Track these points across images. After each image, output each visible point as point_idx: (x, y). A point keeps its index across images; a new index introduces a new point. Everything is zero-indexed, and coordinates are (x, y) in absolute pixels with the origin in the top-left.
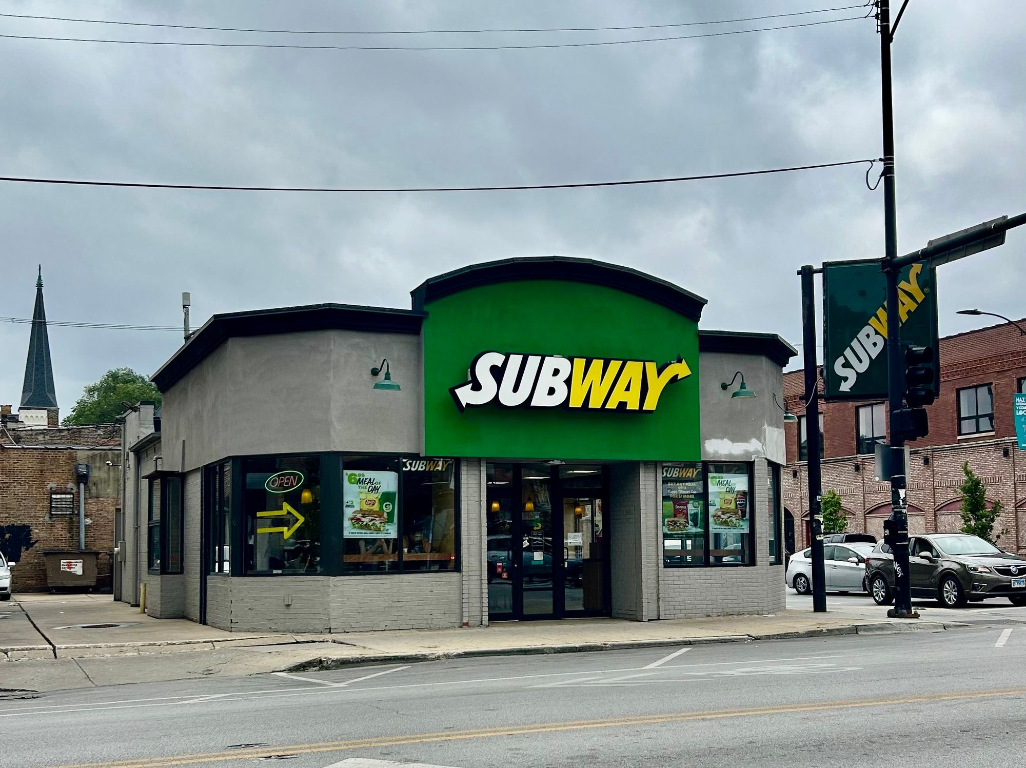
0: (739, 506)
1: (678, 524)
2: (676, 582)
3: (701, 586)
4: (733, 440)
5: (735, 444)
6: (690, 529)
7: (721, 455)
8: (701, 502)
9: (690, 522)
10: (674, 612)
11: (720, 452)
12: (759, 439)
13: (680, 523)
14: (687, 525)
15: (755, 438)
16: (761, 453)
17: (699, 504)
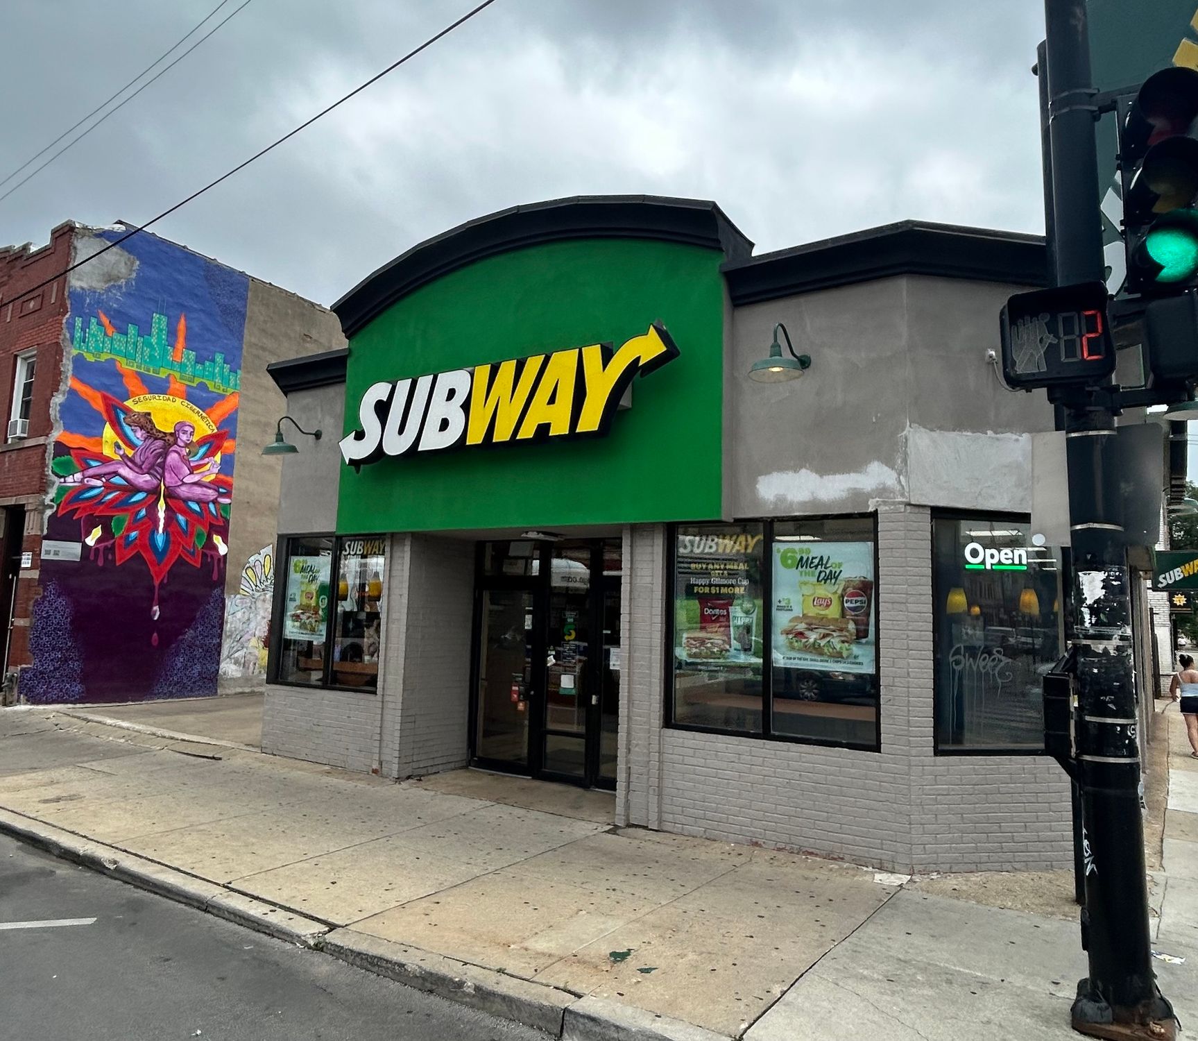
0: (849, 612)
1: (709, 645)
2: (687, 760)
3: (740, 776)
4: (822, 471)
5: (826, 478)
6: (732, 656)
7: (791, 504)
8: (760, 602)
9: (734, 642)
10: (681, 818)
11: (790, 497)
12: (889, 462)
13: (712, 643)
14: (728, 647)
15: (879, 459)
16: (893, 492)
17: (754, 604)
